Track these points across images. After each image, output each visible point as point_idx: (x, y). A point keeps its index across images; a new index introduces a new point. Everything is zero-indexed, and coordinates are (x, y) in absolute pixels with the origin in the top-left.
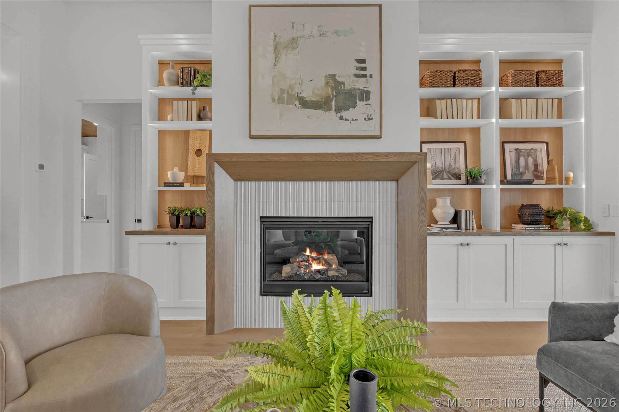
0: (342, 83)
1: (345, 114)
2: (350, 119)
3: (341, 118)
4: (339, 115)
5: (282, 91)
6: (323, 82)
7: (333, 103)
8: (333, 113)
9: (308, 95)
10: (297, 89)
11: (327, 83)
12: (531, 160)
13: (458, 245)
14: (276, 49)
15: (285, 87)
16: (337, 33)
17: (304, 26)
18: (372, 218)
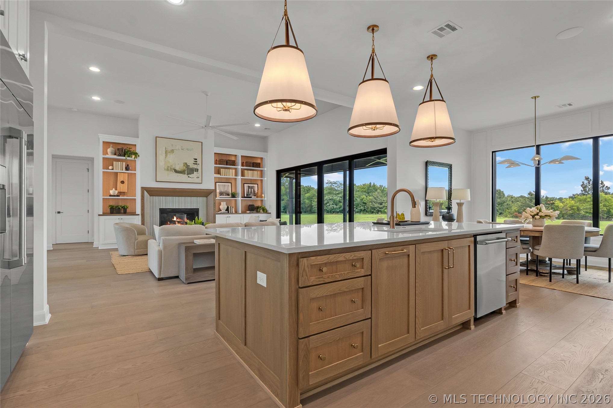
0: (189, 166)
2: (192, 177)
3: (189, 177)
5: (168, 167)
6: (183, 165)
7: (186, 172)
8: (186, 175)
9: (177, 168)
10: (173, 167)
11: (184, 165)
12: (252, 190)
13: (226, 217)
14: (166, 152)
15: (169, 165)
16: (188, 149)
17: (176, 146)
18: (198, 209)
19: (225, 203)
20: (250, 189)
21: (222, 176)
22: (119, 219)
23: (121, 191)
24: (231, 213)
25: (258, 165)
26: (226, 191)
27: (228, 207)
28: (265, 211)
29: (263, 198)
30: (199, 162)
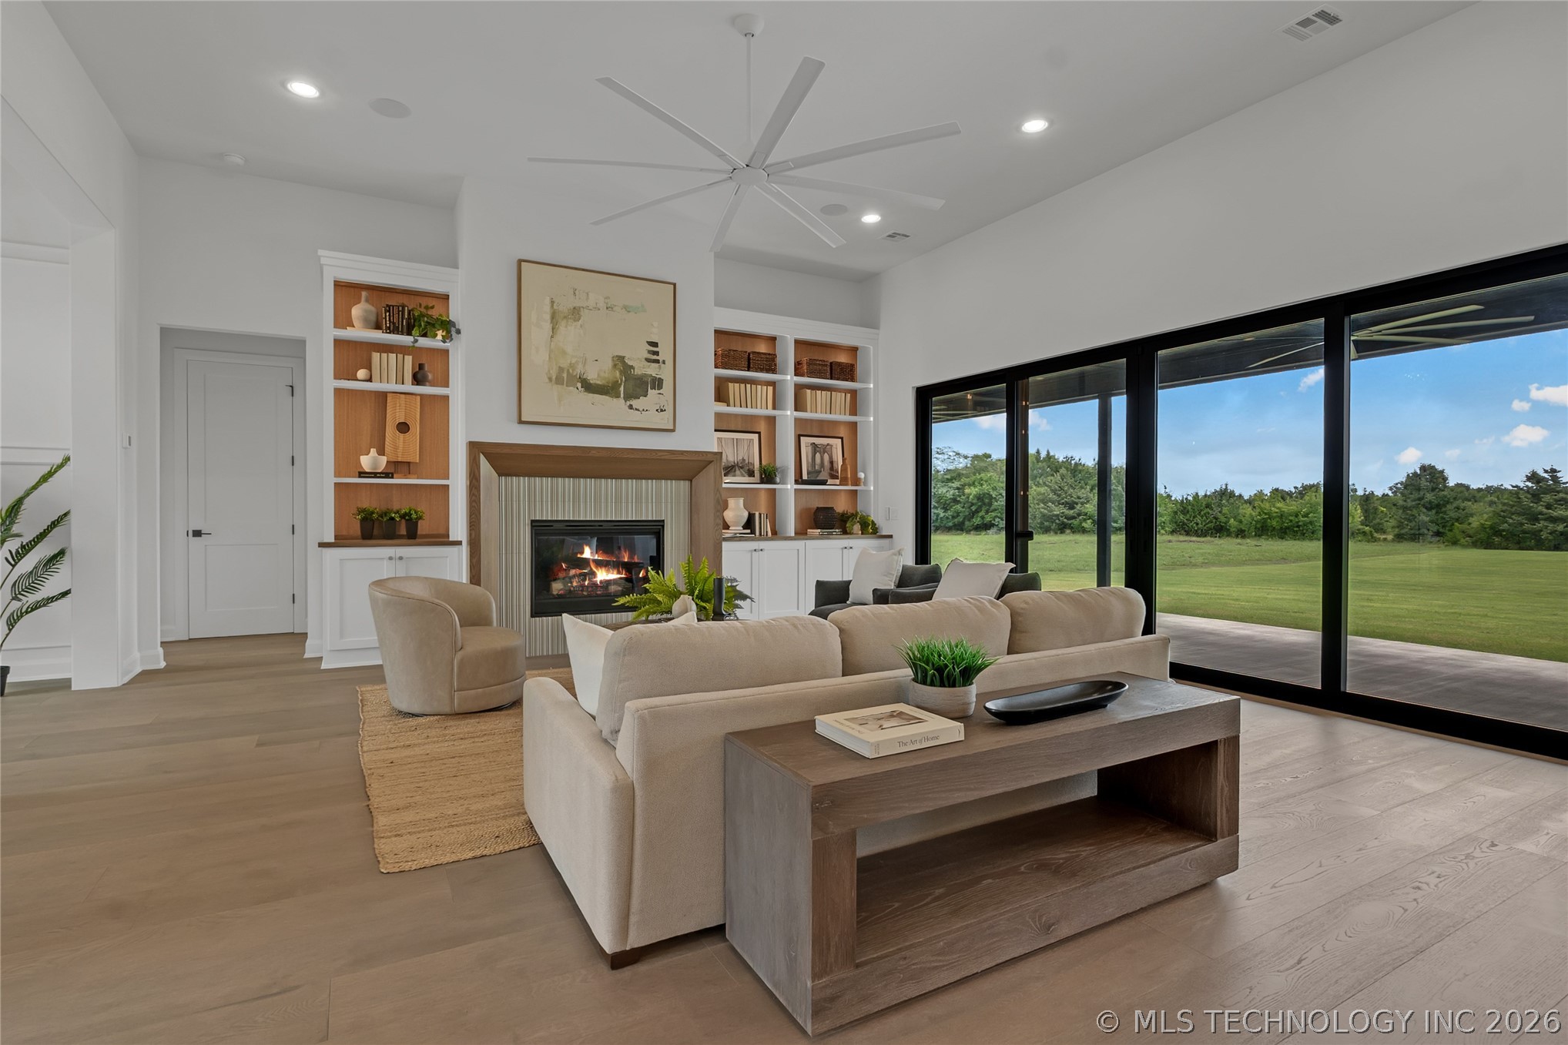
0: (632, 367)
1: (635, 403)
2: (641, 410)
3: (631, 407)
4: (628, 403)
5: (561, 370)
6: (610, 364)
7: (622, 389)
8: (622, 400)
9: (592, 376)
10: (579, 370)
11: (615, 366)
12: (826, 457)
13: (751, 551)
14: (553, 316)
15: (564, 364)
16: (627, 309)
17: (588, 294)
18: (663, 521)
19: (741, 501)
20: (818, 455)
21: (731, 410)
22: (391, 558)
23: (400, 460)
24: (760, 534)
25: (847, 372)
26: (744, 460)
27: (751, 517)
28: (869, 528)
29: (862, 484)
30: (665, 353)
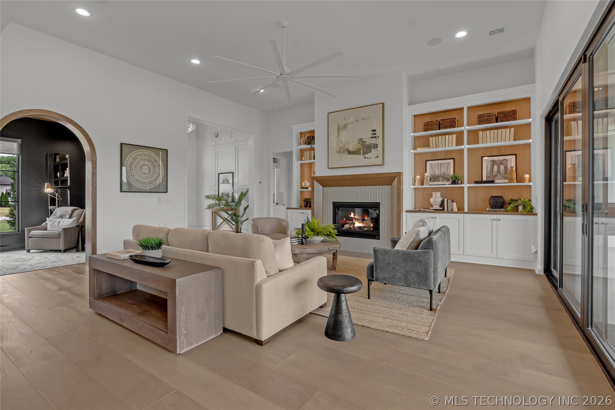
0: (365, 142)
1: (366, 156)
2: (369, 158)
3: (365, 158)
4: (364, 156)
5: (341, 148)
6: (357, 142)
7: (362, 151)
8: (361, 155)
9: (351, 148)
10: (346, 146)
11: (359, 143)
12: (502, 167)
14: (338, 130)
15: (341, 146)
16: (363, 119)
17: (349, 118)
18: (380, 203)
19: (439, 193)
21: (430, 150)
30: (379, 133)
